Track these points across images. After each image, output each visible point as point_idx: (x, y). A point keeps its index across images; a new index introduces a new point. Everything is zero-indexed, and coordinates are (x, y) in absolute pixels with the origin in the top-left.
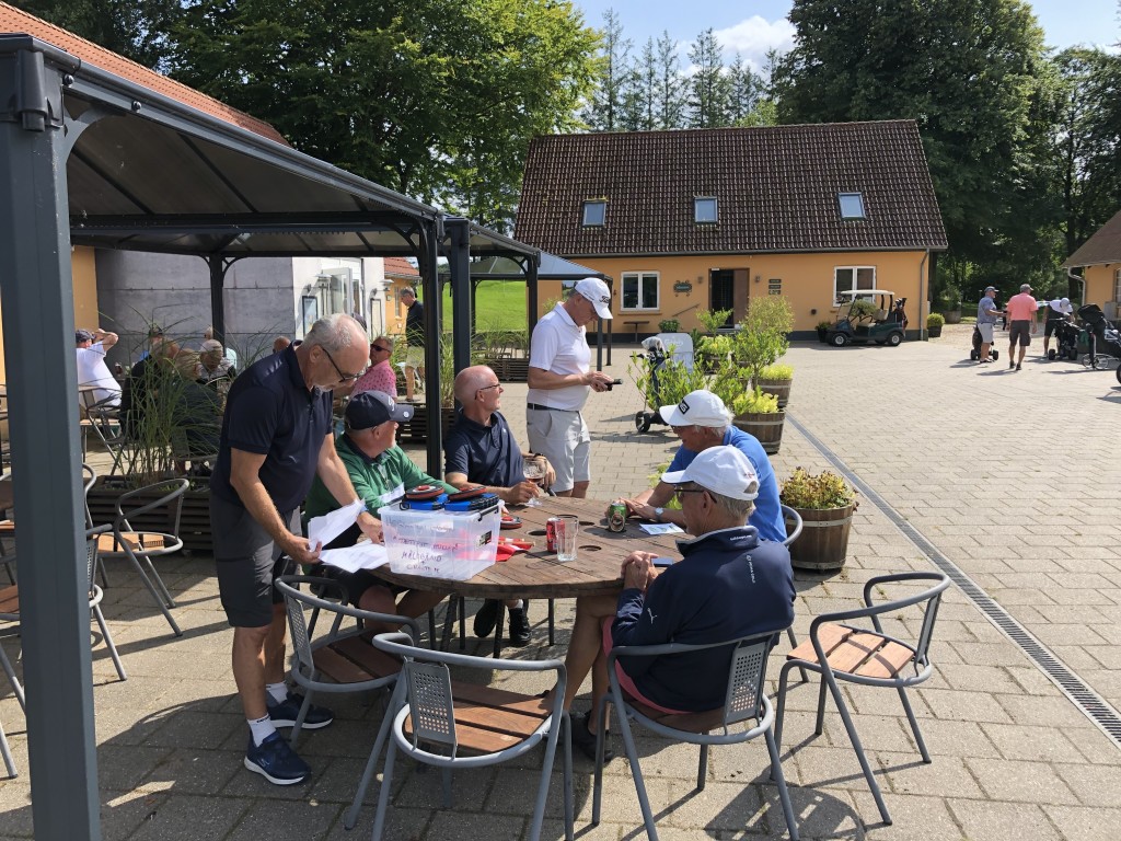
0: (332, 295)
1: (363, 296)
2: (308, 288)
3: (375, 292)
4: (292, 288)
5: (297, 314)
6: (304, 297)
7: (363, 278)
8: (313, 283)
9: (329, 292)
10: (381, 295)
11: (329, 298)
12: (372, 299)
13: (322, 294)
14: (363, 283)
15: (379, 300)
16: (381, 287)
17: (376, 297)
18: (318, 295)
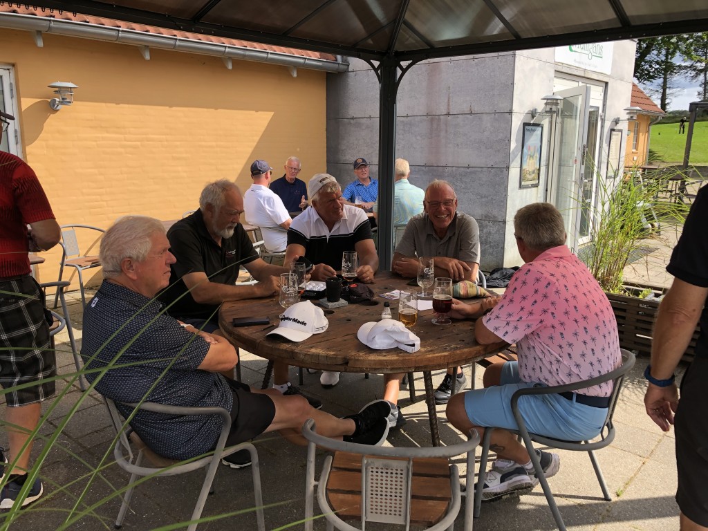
0: (562, 123)
1: (602, 126)
2: (533, 114)
3: (617, 121)
4: (511, 112)
5: (513, 145)
6: (525, 124)
7: (604, 105)
8: (541, 107)
9: (559, 120)
10: (623, 126)
11: (559, 126)
12: (612, 130)
13: (551, 123)
14: (604, 110)
15: (621, 131)
16: (624, 116)
17: (619, 127)
18: (546, 122)
